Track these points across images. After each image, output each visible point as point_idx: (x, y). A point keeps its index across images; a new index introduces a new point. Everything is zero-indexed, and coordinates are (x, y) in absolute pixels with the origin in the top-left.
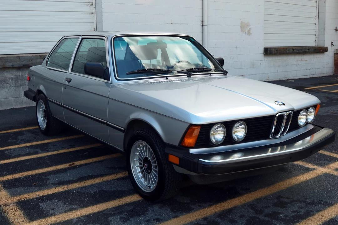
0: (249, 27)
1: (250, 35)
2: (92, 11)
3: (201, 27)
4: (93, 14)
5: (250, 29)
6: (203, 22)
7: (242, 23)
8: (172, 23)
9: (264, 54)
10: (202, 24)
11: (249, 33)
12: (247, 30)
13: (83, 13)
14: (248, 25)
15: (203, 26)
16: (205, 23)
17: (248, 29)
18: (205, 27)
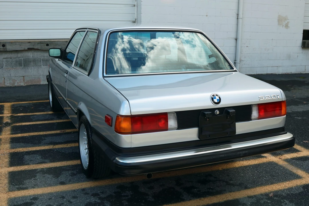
0: (288, 21)
1: (287, 28)
2: (134, 4)
3: (236, 19)
4: (134, 6)
5: (288, 22)
6: (238, 15)
7: (279, 16)
8: (207, 16)
9: (302, 47)
10: (238, 17)
11: (287, 26)
12: (284, 24)
13: (126, 5)
14: (285, 19)
15: (238, 18)
16: (241, 16)
17: (286, 22)
18: (240, 20)
